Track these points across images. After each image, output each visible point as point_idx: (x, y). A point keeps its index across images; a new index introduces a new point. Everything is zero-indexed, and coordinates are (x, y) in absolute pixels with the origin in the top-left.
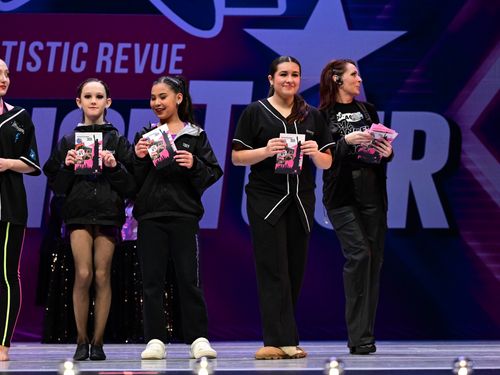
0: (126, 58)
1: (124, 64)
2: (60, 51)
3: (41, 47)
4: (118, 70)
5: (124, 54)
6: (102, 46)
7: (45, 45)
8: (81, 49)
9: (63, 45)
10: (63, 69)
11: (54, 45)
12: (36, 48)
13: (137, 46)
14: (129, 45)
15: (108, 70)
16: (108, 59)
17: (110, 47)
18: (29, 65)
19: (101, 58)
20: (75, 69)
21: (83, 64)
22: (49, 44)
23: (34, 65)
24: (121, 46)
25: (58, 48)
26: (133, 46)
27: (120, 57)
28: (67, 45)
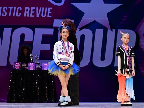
0: (34, 12)
1: (33, 14)
2: (13, 10)
3: (7, 9)
4: (31, 16)
5: (33, 11)
6: (26, 8)
7: (8, 8)
8: (19, 9)
9: (14, 8)
10: (14, 15)
11: (11, 8)
12: (5, 9)
13: (37, 8)
14: (34, 8)
15: (28, 16)
16: (28, 12)
17: (29, 8)
18: (3, 14)
19: (26, 12)
20: (17, 15)
21: (20, 14)
22: (9, 8)
23: (4, 14)
24: (32, 8)
25: (12, 9)
26: (36, 8)
27: (32, 12)
28: (15, 8)
